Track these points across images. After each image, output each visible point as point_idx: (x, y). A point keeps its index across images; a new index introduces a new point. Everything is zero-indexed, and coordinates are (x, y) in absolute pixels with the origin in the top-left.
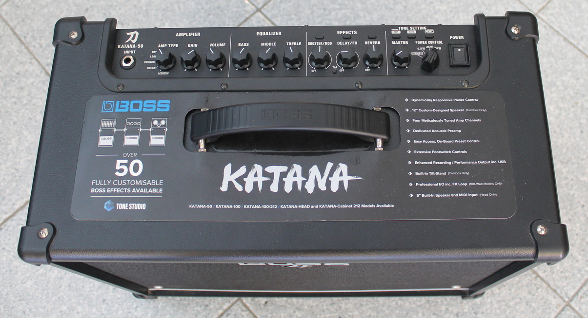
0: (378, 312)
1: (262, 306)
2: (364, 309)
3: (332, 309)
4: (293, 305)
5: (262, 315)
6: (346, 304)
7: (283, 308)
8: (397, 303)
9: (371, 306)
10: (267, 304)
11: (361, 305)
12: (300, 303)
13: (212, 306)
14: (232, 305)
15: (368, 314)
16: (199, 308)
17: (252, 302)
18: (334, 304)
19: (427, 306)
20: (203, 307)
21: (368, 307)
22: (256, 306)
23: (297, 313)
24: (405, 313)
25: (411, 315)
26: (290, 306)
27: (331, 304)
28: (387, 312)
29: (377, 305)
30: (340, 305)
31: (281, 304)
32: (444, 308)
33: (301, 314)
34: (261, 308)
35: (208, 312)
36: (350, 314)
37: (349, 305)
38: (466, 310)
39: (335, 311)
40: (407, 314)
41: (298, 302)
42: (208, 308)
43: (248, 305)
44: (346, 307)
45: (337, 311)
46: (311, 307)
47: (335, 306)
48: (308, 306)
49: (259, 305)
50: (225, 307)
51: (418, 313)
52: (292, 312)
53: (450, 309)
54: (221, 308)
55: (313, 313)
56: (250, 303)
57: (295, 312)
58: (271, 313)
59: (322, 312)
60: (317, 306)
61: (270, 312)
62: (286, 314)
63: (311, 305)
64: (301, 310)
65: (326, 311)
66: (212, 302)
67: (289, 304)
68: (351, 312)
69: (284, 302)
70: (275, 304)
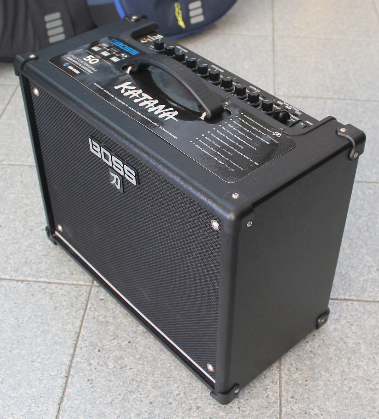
0: (154, 360)
1: (98, 299)
2: (148, 351)
3: (131, 335)
4: (114, 313)
5: (93, 303)
6: (142, 340)
7: (107, 310)
8: (170, 367)
9: (154, 353)
10: (102, 301)
11: (149, 348)
12: (118, 316)
13: (74, 276)
14: (85, 285)
15: (147, 356)
16: (67, 271)
17: (95, 293)
18: (136, 333)
19: (187, 385)
20: (70, 273)
21: (152, 352)
22: (95, 296)
23: (111, 318)
24: (168, 376)
25: (170, 380)
26: (111, 312)
27: (134, 332)
28: (159, 365)
29: (158, 356)
30: (138, 337)
31: (109, 307)
32: (195, 396)
33: (112, 321)
34: (96, 299)
35: (69, 277)
36: (137, 346)
37: (143, 341)
38: (206, 411)
39: (131, 337)
40: (169, 377)
41: (118, 314)
42: (72, 275)
43: (92, 292)
44: (140, 341)
45: (133, 338)
46: (122, 323)
47: (135, 335)
48: (120, 321)
49: (97, 297)
50: (80, 283)
51: (176, 383)
52: (109, 315)
53: (198, 401)
54: (78, 281)
55: (119, 326)
56: (94, 293)
57: (110, 317)
58: (98, 306)
59: (124, 331)
60: (126, 325)
61: (98, 305)
62: (104, 314)
63: (123, 322)
64: (115, 319)
65: (127, 333)
66: (77, 275)
67: (113, 311)
68: (139, 346)
69: (111, 308)
70: (105, 304)
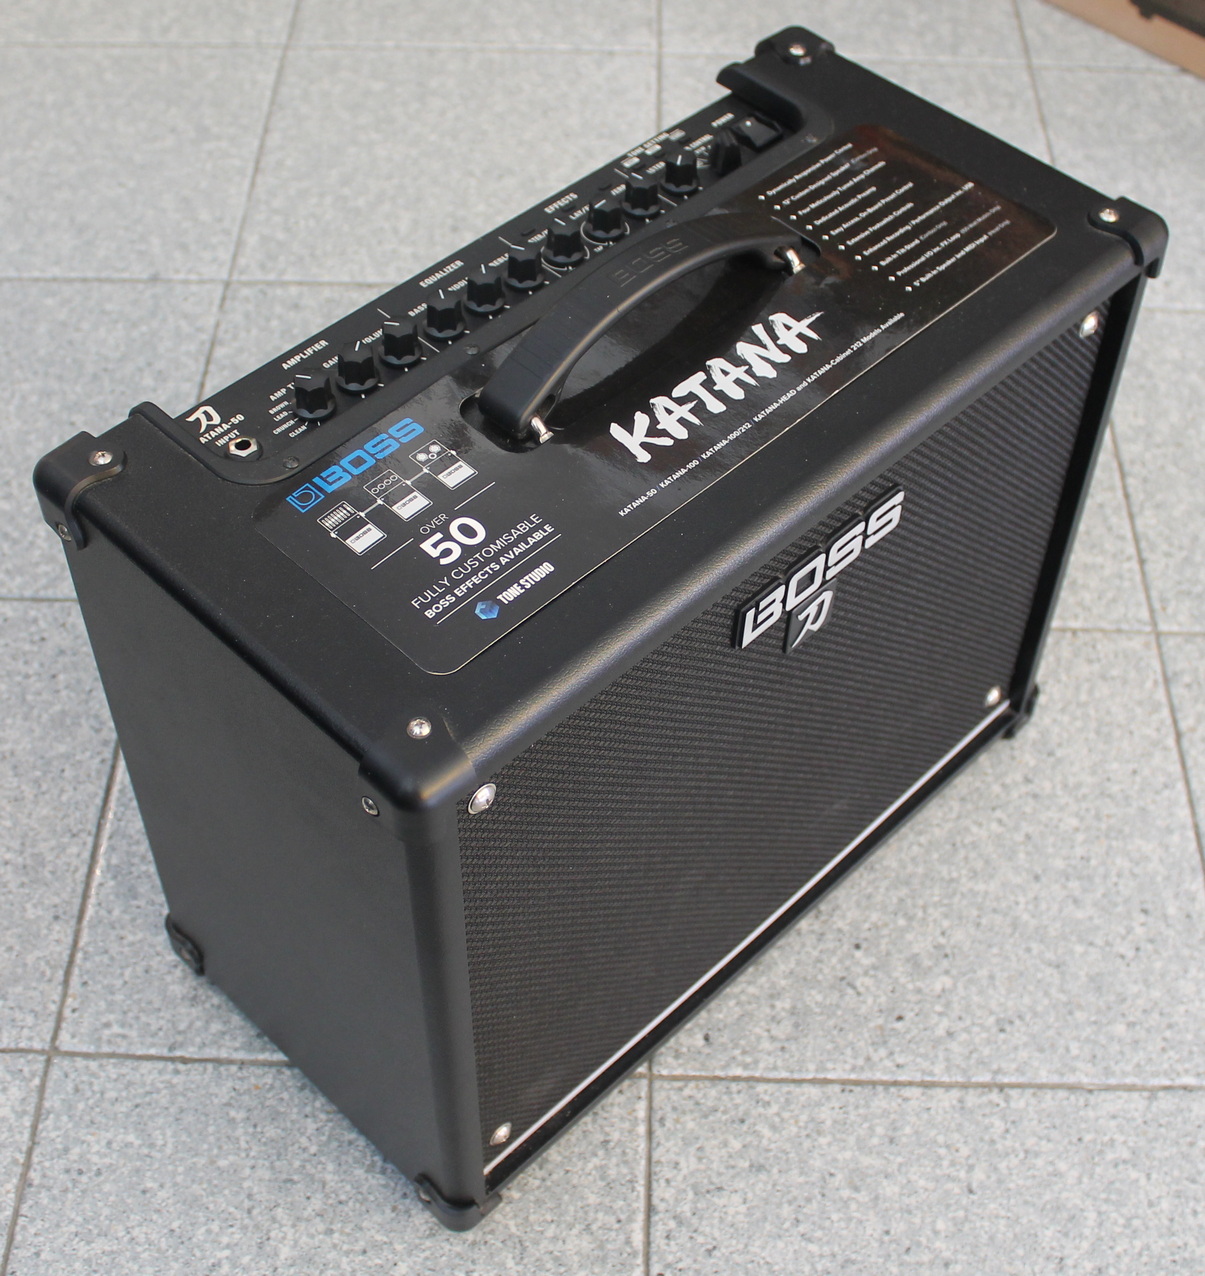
0: (907, 883)
1: (707, 1050)
2: (879, 898)
3: (831, 945)
4: (758, 998)
5: (723, 1063)
6: (843, 917)
7: (746, 1019)
8: (920, 845)
9: (885, 883)
10: (711, 1040)
11: (869, 897)
12: (767, 985)
13: (615, 1136)
14: (650, 1099)
15: (895, 900)
16: (596, 1161)
17: (681, 1061)
18: (822, 934)
19: (969, 806)
20: (601, 1153)
21: (882, 890)
22: (695, 1060)
23: (779, 1004)
24: (948, 847)
25: (962, 841)
26: (754, 1005)
27: (819, 940)
28: (920, 870)
29: (893, 875)
30: (835, 927)
31: (736, 1016)
32: (996, 789)
33: (788, 1000)
34: (708, 1054)
35: (618, 1150)
36: (867, 926)
37: (849, 915)
38: (1032, 763)
39: (837, 944)
40: (954, 845)
41: (761, 987)
42: (612, 1144)
43: (679, 1072)
44: (848, 921)
45: (840, 940)
46: (791, 973)
47: (830, 936)
48: (785, 978)
49: (699, 1053)
50: (642, 1113)
51: (967, 829)
52: (768, 1010)
53: (1008, 780)
54: (635, 1122)
55: (805, 979)
56: (680, 1065)
57: (773, 1007)
58: (736, 1046)
59: (819, 965)
60: (798, 963)
61: (730, 1045)
62: (763, 1024)
63: (788, 971)
64: (779, 994)
65: (824, 957)
66: (607, 1129)
67: (749, 1003)
68: (865, 921)
69: (737, 1009)
70: (725, 1026)
